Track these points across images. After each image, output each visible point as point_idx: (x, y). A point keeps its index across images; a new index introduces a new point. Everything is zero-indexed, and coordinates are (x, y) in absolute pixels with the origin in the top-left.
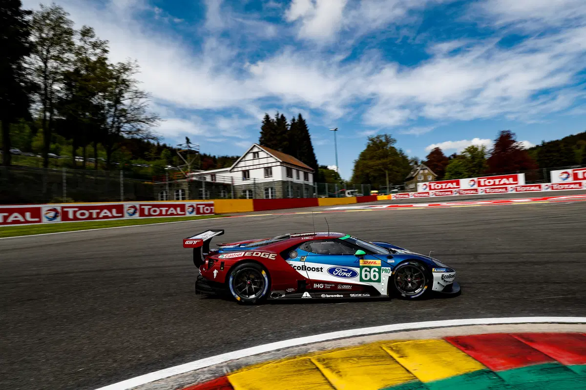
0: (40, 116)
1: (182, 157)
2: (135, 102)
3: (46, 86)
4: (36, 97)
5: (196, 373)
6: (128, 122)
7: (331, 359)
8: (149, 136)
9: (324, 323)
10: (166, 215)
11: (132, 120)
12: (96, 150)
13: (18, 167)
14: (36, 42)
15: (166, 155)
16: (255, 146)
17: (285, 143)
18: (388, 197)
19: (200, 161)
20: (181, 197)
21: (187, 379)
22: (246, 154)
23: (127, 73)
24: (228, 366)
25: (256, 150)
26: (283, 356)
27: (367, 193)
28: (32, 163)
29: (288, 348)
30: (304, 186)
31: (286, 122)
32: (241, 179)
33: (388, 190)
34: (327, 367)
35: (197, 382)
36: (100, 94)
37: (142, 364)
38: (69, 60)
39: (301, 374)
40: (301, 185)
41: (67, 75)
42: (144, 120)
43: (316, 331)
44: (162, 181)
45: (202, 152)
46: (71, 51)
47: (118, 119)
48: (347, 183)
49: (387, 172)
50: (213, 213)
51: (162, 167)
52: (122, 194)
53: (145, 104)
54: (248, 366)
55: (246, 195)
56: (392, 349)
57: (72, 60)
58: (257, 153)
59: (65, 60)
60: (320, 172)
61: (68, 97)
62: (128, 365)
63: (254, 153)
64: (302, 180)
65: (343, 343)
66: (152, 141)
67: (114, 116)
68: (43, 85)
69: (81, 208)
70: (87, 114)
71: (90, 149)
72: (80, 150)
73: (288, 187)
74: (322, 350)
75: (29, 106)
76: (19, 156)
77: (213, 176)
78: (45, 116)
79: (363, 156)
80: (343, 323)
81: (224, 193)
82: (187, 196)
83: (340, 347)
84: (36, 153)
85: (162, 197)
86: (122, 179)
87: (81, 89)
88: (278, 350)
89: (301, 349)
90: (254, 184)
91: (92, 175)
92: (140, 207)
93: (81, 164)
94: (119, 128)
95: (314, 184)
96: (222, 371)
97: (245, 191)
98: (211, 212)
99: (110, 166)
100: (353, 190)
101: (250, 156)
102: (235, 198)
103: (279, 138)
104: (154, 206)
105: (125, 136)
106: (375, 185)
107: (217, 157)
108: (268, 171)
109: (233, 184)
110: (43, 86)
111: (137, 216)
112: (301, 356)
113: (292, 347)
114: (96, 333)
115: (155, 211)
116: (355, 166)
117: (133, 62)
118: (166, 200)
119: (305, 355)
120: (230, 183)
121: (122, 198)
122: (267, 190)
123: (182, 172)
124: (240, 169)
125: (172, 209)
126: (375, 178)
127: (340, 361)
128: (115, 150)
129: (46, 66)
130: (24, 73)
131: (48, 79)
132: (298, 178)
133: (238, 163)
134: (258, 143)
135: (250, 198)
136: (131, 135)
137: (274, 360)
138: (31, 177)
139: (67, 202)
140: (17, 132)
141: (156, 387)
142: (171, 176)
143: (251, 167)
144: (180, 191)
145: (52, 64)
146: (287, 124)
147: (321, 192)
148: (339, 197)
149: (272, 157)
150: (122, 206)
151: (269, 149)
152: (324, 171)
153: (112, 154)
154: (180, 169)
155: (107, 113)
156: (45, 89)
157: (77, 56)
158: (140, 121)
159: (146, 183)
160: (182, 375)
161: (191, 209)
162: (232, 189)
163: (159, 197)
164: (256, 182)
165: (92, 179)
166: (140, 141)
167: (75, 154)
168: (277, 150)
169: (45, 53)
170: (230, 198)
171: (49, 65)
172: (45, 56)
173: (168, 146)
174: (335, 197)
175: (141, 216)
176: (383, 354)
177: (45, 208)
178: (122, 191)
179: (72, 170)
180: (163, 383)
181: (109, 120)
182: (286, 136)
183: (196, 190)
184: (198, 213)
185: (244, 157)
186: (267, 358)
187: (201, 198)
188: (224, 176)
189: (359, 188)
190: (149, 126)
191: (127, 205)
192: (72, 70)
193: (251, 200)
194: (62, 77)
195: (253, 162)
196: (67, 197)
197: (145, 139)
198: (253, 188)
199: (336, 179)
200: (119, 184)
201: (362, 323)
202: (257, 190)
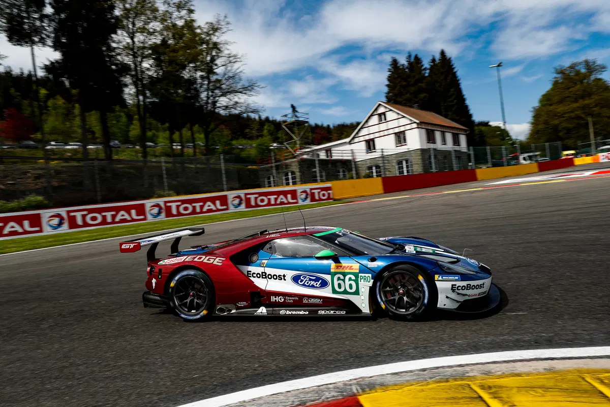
0: (134, 102)
1: (289, 132)
2: (229, 68)
3: (136, 66)
4: (128, 80)
5: (319, 390)
6: (224, 95)
7: (501, 387)
8: (249, 109)
9: (489, 339)
10: (276, 204)
11: (228, 92)
12: (193, 134)
13: (119, 161)
14: (121, 15)
15: (269, 131)
16: (380, 105)
17: (422, 95)
18: (594, 159)
19: (310, 134)
20: (291, 181)
21: (310, 395)
22: (369, 118)
23: (217, 34)
24: (358, 384)
25: (381, 110)
26: (431, 378)
27: (556, 155)
28: (132, 155)
29: (437, 368)
30: (453, 154)
31: (422, 66)
32: (365, 151)
33: (593, 147)
34: (495, 398)
35: (321, 400)
36: (191, 65)
37: (259, 374)
38: (155, 30)
39: (457, 403)
40: (449, 152)
41: (155, 48)
42: (241, 90)
43: (476, 349)
44: (268, 163)
45: (312, 122)
46: (155, 18)
47: (213, 92)
48: (521, 143)
49: (590, 119)
50: (331, 199)
51: (266, 146)
52: (225, 183)
53: (240, 70)
54: (384, 386)
55: (372, 172)
56: (602, 382)
57: (158, 29)
58: (384, 114)
59: (151, 30)
60: (477, 132)
61: (158, 74)
62: (243, 375)
63: (380, 115)
64: (449, 146)
65: (520, 368)
66: (253, 115)
67: (208, 89)
68: (133, 64)
69: (183, 202)
70: (180, 91)
71: (186, 133)
72: (176, 136)
73: (430, 158)
74: (486, 374)
75: (122, 91)
76: (120, 149)
77: (328, 151)
78: (139, 100)
79: (546, 100)
80: (517, 340)
81: (344, 172)
82: (298, 180)
83: (515, 372)
84: (134, 144)
85: (269, 183)
86: (223, 166)
87: (171, 62)
88: (424, 370)
89: (455, 371)
90: (383, 157)
91: (191, 163)
92: (246, 197)
93: (179, 152)
94: (214, 103)
95: (469, 150)
96: (351, 389)
97: (370, 168)
98: (329, 198)
99: (209, 151)
100: (531, 154)
101: (375, 119)
102: (358, 177)
103: (412, 89)
104: (261, 194)
105: (222, 112)
106: (570, 142)
107: (331, 126)
108: (400, 137)
109: (354, 159)
110: (133, 66)
111: (243, 208)
112: (456, 380)
113: (443, 367)
114: (208, 338)
115: (262, 201)
116: (534, 117)
117: (222, 18)
118: (275, 186)
119: (462, 379)
120: (350, 158)
121: (225, 187)
122: (400, 163)
123: (290, 149)
124: (362, 139)
125: (282, 196)
126: (569, 130)
127: (515, 391)
128: (213, 130)
129: (134, 42)
130: (114, 54)
131: (137, 57)
132: (444, 142)
133: (359, 130)
134: (384, 100)
135: (377, 176)
136: (228, 111)
137: (418, 382)
138: (132, 171)
139: (169, 196)
140: (114, 122)
141: (274, 401)
142: (278, 157)
143: (377, 135)
144: (290, 174)
145: (139, 37)
146: (423, 68)
147: (481, 159)
148: (508, 165)
149: (404, 117)
150: (225, 197)
151: (400, 107)
152: (483, 128)
153: (210, 136)
154: (288, 146)
155: (201, 87)
156: (136, 70)
157: (162, 23)
158: (237, 92)
159: (250, 167)
160: (304, 391)
161: (304, 196)
162: (353, 166)
163: (266, 183)
164: (385, 154)
165: (192, 168)
166: (238, 116)
167: (172, 141)
168: (411, 107)
169: (131, 26)
170: (352, 178)
171: (136, 40)
172: (131, 31)
173: (271, 119)
174: (503, 166)
175: (247, 207)
176: (588, 387)
177: (148, 203)
178: (224, 179)
179: (170, 159)
180: (282, 397)
181: (203, 95)
182: (423, 85)
183: (308, 170)
184: (313, 199)
185: (367, 121)
186: (408, 378)
187: (315, 181)
188: (342, 150)
189: (543, 150)
190: (247, 97)
191: (231, 194)
192: (159, 42)
193: (380, 179)
194: (150, 52)
195: (379, 128)
196: (170, 189)
197: (245, 113)
198: (381, 162)
199: (503, 139)
200: (220, 170)
201: (550, 341)
202: (387, 165)
